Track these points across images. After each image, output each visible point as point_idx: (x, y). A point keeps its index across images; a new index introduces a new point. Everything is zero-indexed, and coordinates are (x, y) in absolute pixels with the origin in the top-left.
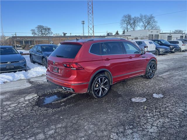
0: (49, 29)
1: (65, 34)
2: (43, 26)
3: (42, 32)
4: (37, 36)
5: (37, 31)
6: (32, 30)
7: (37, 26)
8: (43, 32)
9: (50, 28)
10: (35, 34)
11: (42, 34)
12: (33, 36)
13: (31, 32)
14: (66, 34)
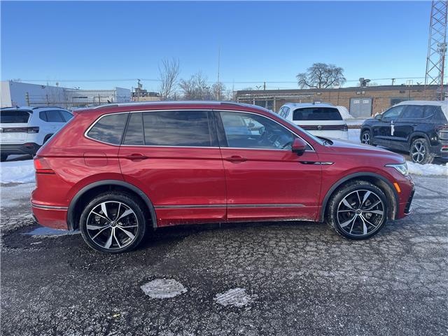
0: (338, 71)
1: (364, 82)
2: (325, 65)
3: (320, 78)
4: (308, 88)
5: (310, 76)
6: (300, 75)
7: (312, 66)
8: (324, 79)
9: (340, 69)
10: (306, 83)
11: (320, 83)
12: (299, 88)
13: (297, 80)
14: (369, 81)
